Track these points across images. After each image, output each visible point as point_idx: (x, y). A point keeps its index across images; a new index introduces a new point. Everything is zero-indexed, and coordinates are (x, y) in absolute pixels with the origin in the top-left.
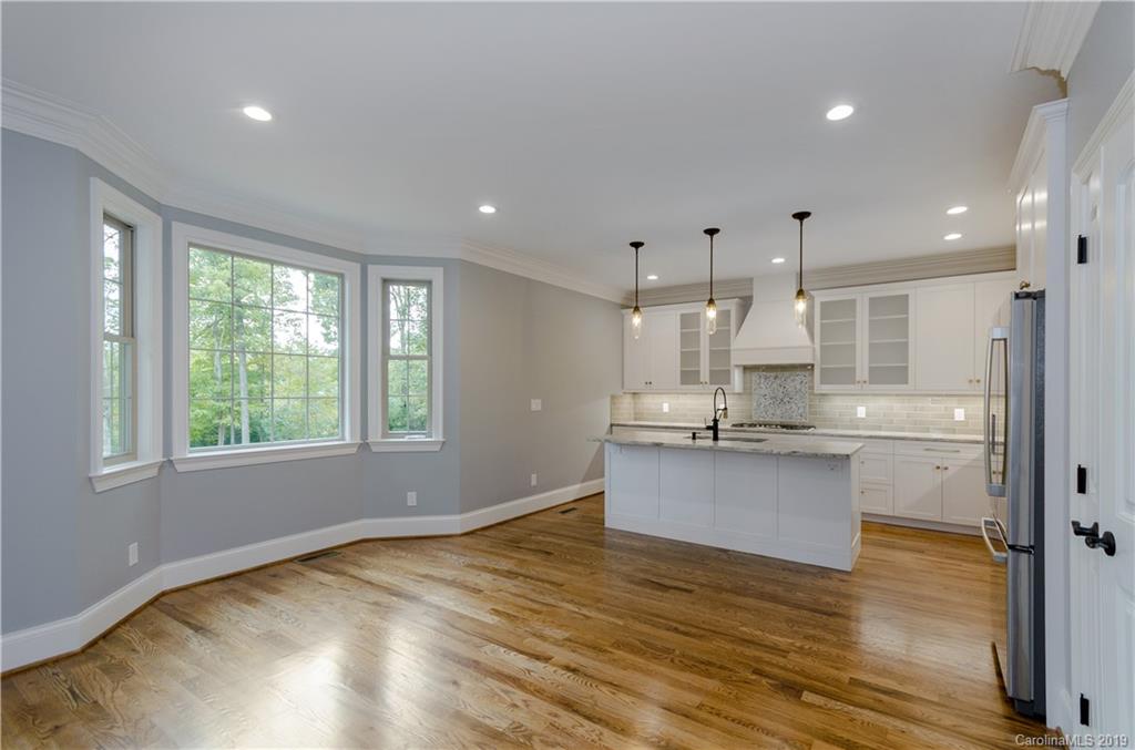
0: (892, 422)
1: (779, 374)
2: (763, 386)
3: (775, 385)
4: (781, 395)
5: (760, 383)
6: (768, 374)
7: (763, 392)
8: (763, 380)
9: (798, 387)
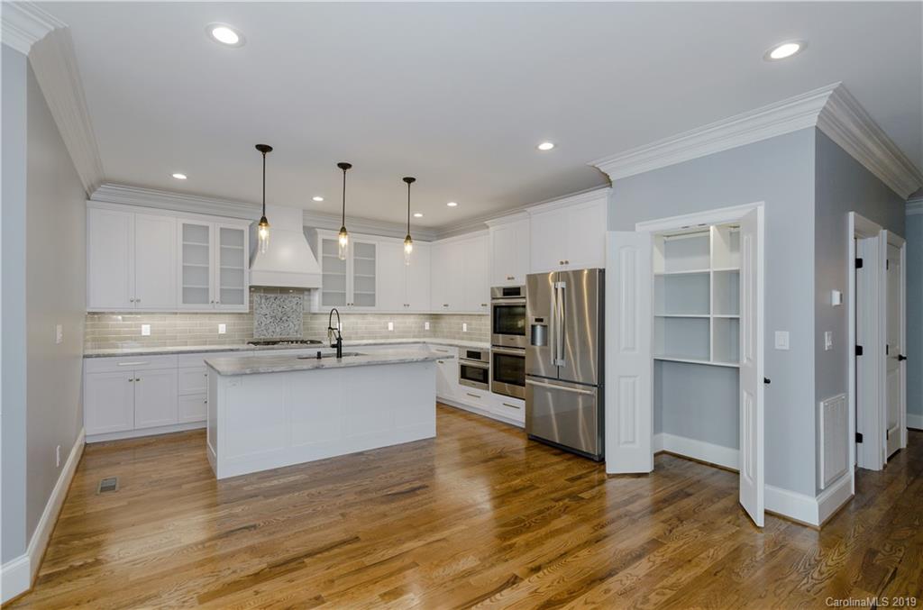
0: (357, 333)
1: (279, 296)
2: (266, 307)
3: (274, 305)
4: (280, 315)
5: (261, 304)
6: (269, 296)
7: (263, 312)
8: (263, 301)
9: (294, 307)
